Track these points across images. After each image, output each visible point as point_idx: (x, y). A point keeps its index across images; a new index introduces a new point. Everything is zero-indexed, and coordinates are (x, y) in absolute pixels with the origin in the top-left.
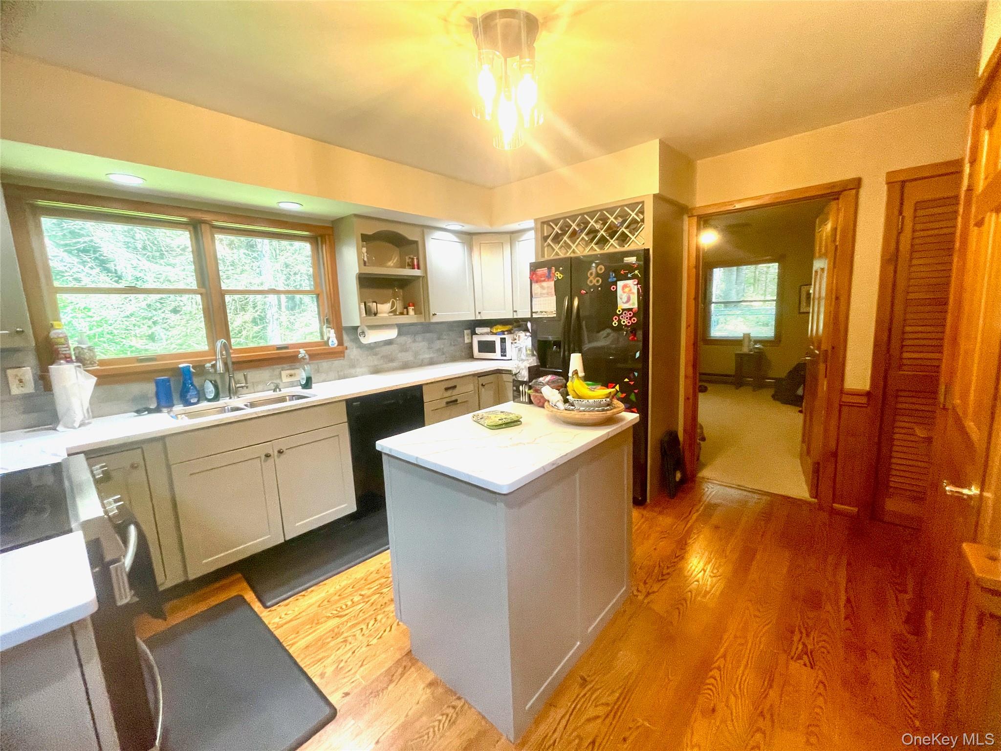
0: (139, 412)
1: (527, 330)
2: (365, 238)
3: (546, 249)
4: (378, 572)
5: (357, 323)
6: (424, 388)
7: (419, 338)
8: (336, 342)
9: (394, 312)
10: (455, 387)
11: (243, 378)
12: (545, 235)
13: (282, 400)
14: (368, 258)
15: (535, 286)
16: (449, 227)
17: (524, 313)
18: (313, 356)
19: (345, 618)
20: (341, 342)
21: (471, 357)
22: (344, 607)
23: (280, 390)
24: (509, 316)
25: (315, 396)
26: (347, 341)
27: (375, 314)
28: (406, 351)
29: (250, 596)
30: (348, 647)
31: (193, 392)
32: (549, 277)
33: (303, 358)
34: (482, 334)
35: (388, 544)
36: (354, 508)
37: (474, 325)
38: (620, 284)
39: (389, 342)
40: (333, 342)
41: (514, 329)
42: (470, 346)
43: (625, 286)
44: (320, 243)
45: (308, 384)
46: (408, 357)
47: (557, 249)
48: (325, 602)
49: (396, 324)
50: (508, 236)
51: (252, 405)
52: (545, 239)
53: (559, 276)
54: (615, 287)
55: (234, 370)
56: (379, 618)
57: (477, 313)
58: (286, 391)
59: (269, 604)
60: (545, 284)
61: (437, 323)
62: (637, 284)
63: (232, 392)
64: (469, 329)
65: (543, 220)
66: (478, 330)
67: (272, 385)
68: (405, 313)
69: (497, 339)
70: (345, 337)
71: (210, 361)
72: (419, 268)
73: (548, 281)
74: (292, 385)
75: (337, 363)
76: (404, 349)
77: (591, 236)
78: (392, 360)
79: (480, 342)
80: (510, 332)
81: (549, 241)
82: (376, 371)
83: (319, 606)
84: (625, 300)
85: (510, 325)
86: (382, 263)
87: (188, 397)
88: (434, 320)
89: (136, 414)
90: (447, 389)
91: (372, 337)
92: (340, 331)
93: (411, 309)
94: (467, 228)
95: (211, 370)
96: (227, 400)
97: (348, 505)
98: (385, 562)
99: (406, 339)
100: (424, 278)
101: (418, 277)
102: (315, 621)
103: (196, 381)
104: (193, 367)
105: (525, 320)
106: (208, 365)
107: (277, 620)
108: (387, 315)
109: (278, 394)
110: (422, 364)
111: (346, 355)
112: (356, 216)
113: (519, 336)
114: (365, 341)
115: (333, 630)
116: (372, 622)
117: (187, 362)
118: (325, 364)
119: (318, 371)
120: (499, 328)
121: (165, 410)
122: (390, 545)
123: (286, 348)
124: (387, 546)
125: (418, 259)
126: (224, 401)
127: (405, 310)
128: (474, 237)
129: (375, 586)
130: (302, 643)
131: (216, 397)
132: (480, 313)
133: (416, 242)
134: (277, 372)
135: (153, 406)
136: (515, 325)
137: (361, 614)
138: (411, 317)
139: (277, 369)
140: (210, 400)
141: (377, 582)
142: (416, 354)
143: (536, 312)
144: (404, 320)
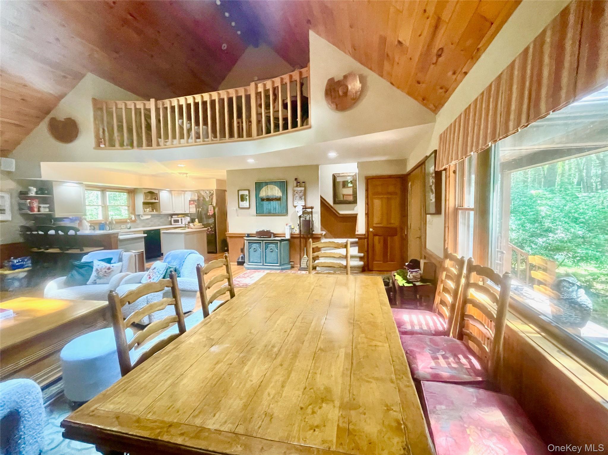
1: (188, 216)
2: (145, 193)
5: (141, 214)
6: (160, 230)
7: (157, 218)
9: (150, 211)
14: (145, 198)
15: (190, 206)
16: (166, 190)
17: (187, 212)
20: (135, 219)
21: (171, 224)
24: (183, 213)
26: (137, 219)
27: (146, 212)
32: (193, 204)
33: (128, 222)
34: (175, 218)
39: (149, 219)
40: (133, 219)
42: (171, 221)
44: (130, 194)
45: (129, 228)
53: (196, 204)
57: (173, 212)
64: (170, 216)
65: (193, 190)
66: (173, 216)
68: (152, 211)
69: (180, 219)
72: (157, 200)
74: (124, 229)
75: (134, 224)
78: (148, 224)
79: (174, 220)
80: (184, 217)
82: (144, 227)
86: (148, 199)
88: (161, 213)
91: (144, 218)
92: (135, 216)
93: (154, 210)
94: (171, 190)
99: (153, 218)
100: (159, 203)
101: (157, 202)
105: (188, 214)
108: (148, 212)
111: (137, 222)
112: (143, 188)
113: (186, 218)
114: (142, 218)
120: (180, 216)
125: (157, 198)
128: (173, 192)
133: (157, 194)
134: (120, 225)
136: (185, 215)
138: (155, 212)
142: (155, 223)
143: (191, 212)
144: (152, 213)
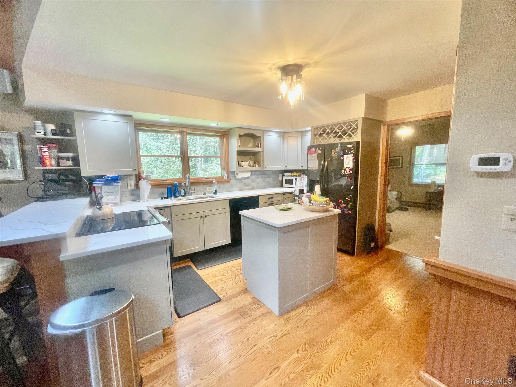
0: (162, 198)
1: (306, 175)
2: (240, 136)
3: (316, 140)
4: (237, 264)
5: (235, 169)
6: (260, 197)
7: (259, 176)
8: (227, 177)
9: (250, 166)
10: (272, 198)
11: (193, 189)
12: (316, 133)
13: (207, 198)
14: (241, 144)
15: (309, 156)
16: (274, 130)
17: (305, 168)
18: (218, 182)
19: (224, 277)
20: (228, 177)
21: (282, 186)
22: (224, 273)
23: (206, 194)
24: (299, 168)
25: (218, 197)
26: (231, 177)
27: (242, 166)
28: (254, 182)
29: (193, 266)
30: (226, 284)
31: (177, 193)
32: (315, 152)
33: (215, 183)
34: (287, 176)
35: (241, 256)
36: (229, 242)
37: (284, 172)
38: (345, 156)
39: (247, 178)
40: (226, 177)
41: (302, 174)
42: (282, 181)
43: (347, 157)
44: (223, 138)
45: (216, 193)
46: (255, 184)
47: (320, 140)
48: (218, 271)
49: (250, 171)
50: (300, 133)
51: (196, 199)
52: (316, 135)
53: (320, 152)
54: (343, 157)
55: (191, 186)
56: (236, 278)
57: (285, 167)
58: (208, 195)
59: (199, 269)
60: (313, 155)
61: (266, 171)
62: (353, 156)
63: (190, 194)
64: (281, 174)
65: (315, 127)
66: (286, 174)
67: (203, 192)
68: (254, 166)
69: (293, 178)
70: (230, 175)
71: (183, 182)
72: (261, 148)
73: (315, 154)
74: (210, 193)
75: (226, 185)
76: (253, 181)
77: (335, 135)
78: (247, 186)
79: (286, 180)
80: (299, 175)
81: (317, 136)
82: (241, 190)
83: (216, 272)
84: (347, 163)
85: (300, 172)
86: (246, 145)
87: (176, 194)
88: (266, 169)
89: (161, 199)
90: (269, 198)
91: (241, 175)
92: (228, 173)
93: (257, 164)
94: (282, 130)
95: (184, 185)
96: (188, 196)
97: (227, 241)
98: (240, 262)
99: (254, 177)
100: (263, 151)
101: (260, 151)
102: (214, 276)
103: (179, 189)
104: (178, 184)
105: (306, 170)
106: (183, 183)
107: (202, 274)
108: (247, 167)
109: (205, 196)
110: (260, 188)
111: (230, 182)
112: (237, 127)
113: (303, 178)
114: (238, 177)
115: (221, 279)
116: (234, 279)
117: (176, 182)
118: (222, 185)
119: (219, 188)
120: (295, 174)
121: (169, 198)
122: (242, 257)
123: (208, 178)
124: (241, 257)
125: (261, 144)
126: (187, 197)
127: (254, 165)
128: (285, 134)
129: (236, 268)
130: (211, 281)
131: (185, 195)
132: (286, 167)
133: (260, 137)
134: (205, 188)
135: (166, 196)
136: (302, 172)
137: (230, 276)
138: (257, 168)
139: (205, 187)
140: (182, 196)
141: (237, 268)
142: (258, 183)
143: (309, 167)
144: (253, 169)
